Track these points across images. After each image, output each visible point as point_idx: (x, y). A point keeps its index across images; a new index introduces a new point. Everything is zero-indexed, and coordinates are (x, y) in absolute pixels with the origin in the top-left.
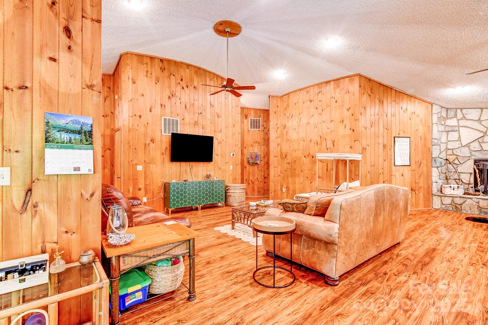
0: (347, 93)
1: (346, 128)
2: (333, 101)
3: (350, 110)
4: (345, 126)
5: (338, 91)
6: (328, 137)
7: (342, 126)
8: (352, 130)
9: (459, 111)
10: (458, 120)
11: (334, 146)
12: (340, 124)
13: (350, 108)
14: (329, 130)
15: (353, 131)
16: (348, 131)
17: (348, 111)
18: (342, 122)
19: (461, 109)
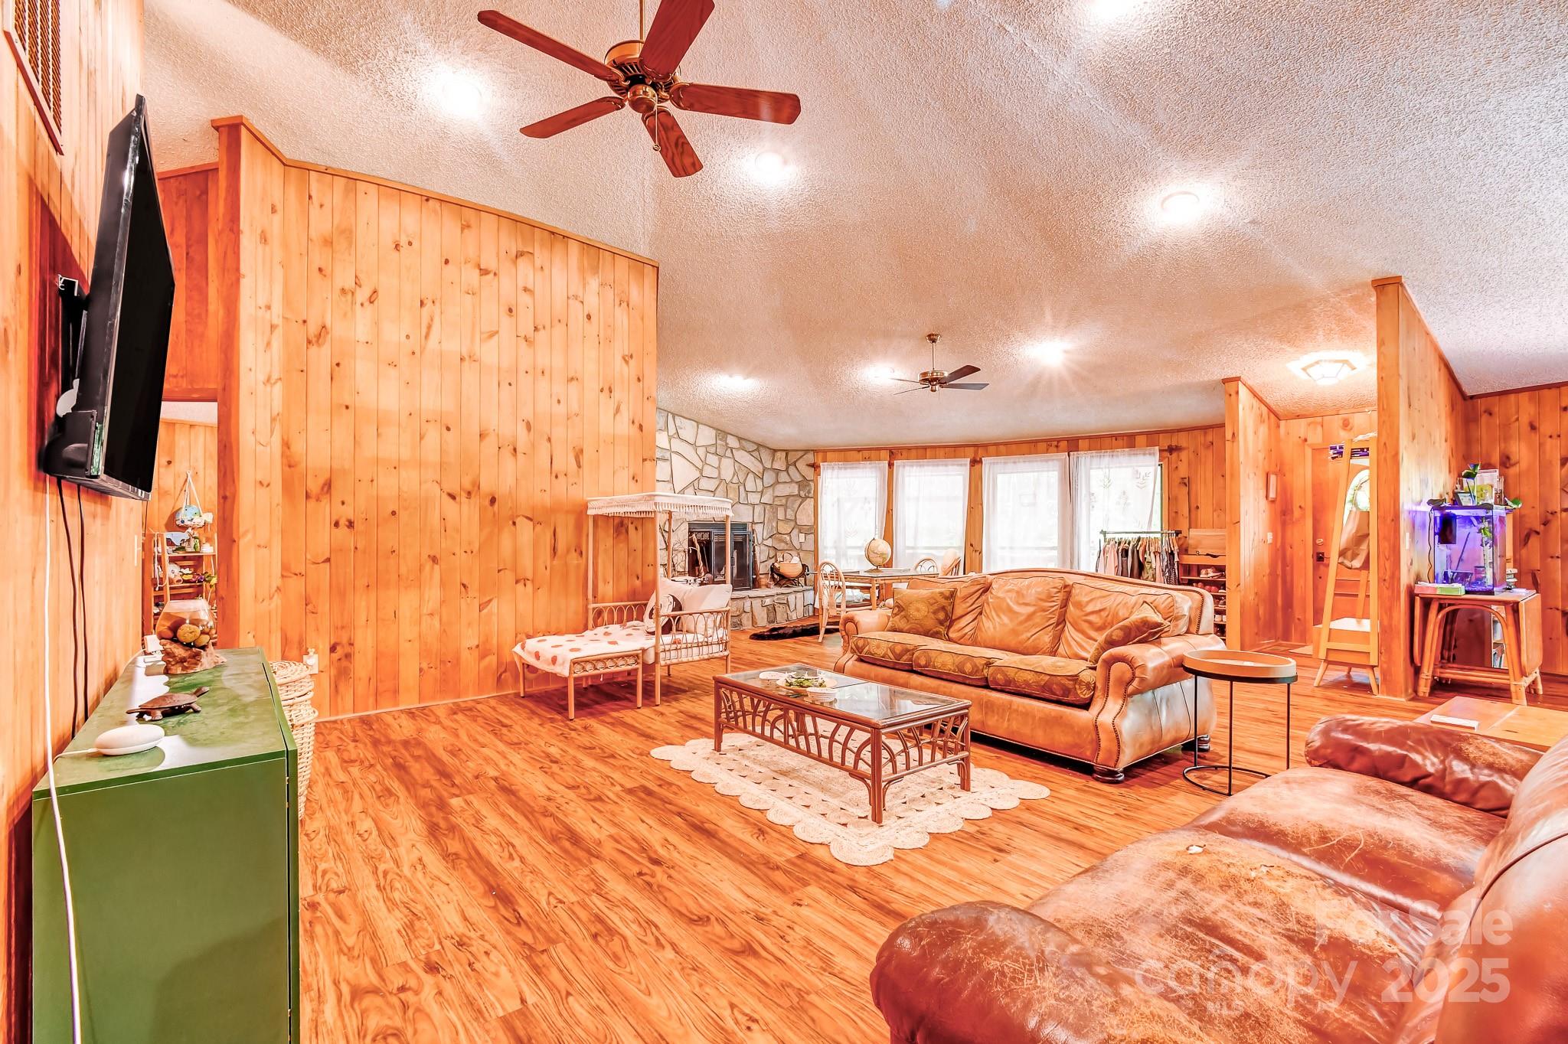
0: (624, 305)
1: (618, 417)
2: (577, 312)
3: (632, 362)
4: (618, 410)
5: (594, 284)
6: (558, 433)
7: (607, 406)
8: (637, 424)
9: (670, 416)
10: (670, 438)
11: (579, 466)
12: (604, 396)
13: (631, 356)
14: (561, 410)
15: (641, 427)
16: (623, 427)
17: (627, 362)
18: (606, 390)
19: (674, 415)
